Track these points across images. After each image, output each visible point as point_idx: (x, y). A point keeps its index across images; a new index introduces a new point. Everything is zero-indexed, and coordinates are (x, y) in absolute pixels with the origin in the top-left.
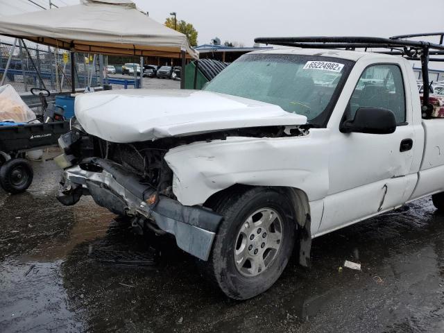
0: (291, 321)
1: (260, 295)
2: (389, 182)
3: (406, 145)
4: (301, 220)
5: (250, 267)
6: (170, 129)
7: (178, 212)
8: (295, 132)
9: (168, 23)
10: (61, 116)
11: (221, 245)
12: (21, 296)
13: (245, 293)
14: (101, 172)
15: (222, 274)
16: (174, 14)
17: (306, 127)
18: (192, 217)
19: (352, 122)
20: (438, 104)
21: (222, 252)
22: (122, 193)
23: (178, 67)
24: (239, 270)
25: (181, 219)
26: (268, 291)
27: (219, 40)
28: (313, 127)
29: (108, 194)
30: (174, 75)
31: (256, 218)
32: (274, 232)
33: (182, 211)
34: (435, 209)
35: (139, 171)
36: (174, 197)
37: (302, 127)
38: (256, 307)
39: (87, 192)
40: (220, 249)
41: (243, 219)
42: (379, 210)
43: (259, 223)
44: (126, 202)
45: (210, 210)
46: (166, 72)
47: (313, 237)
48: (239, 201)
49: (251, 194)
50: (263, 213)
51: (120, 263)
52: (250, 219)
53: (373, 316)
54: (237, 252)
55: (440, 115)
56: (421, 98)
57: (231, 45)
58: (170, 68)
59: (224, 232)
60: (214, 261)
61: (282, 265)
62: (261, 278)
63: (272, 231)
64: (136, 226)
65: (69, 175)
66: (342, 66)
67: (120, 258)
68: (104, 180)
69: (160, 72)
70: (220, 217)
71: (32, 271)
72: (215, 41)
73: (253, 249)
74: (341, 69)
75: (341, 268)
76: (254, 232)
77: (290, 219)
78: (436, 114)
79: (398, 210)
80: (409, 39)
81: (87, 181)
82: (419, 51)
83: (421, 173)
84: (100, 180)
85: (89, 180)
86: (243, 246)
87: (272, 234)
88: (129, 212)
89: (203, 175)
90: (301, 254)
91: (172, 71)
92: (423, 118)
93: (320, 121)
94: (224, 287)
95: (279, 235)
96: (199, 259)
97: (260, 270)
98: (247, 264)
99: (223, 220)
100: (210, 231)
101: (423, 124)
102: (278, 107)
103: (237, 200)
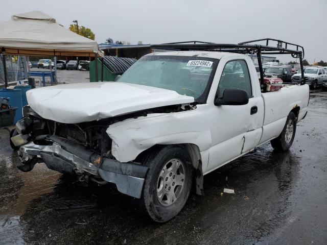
0: (197, 231)
1: (174, 218)
2: (246, 134)
3: (254, 110)
4: (196, 165)
5: (166, 199)
6: (111, 112)
7: (118, 167)
8: (188, 108)
9: (72, 28)
10: (7, 105)
11: (149, 187)
12: (4, 241)
13: (165, 217)
14: (52, 145)
15: (150, 206)
16: (76, 21)
17: (194, 104)
18: (128, 170)
19: (222, 98)
20: (270, 83)
21: (149, 191)
22: (71, 159)
23: (83, 61)
24: (160, 202)
25: (120, 172)
26: (179, 214)
27: (111, 40)
28: (198, 104)
29: (58, 160)
30: (80, 67)
31: (168, 166)
32: (179, 174)
33: (120, 166)
34: (273, 149)
35: (81, 142)
36: (113, 158)
37: (191, 104)
38: (173, 226)
39: (41, 160)
40: (148, 189)
41: (161, 168)
42: (241, 153)
43: (170, 169)
44: (75, 165)
45: (139, 163)
46: (73, 65)
47: (203, 175)
48: (158, 156)
49: (165, 150)
50: (172, 162)
51: (73, 209)
52: (165, 167)
53: (247, 221)
54: (159, 190)
55: (271, 89)
56: (260, 80)
57: (120, 43)
58: (76, 62)
59: (150, 178)
60: (145, 198)
61: (186, 196)
62: (173, 206)
63: (178, 173)
64: (83, 181)
65: (26, 149)
66: (211, 63)
67: (72, 205)
68: (54, 150)
69: (69, 65)
70: (147, 168)
71: (7, 223)
72: (109, 41)
73: (168, 187)
74: (211, 65)
75: (222, 194)
76: (168, 175)
77: (189, 164)
78: (269, 89)
79: (252, 152)
80: (249, 44)
81: (41, 152)
82: (255, 51)
83: (264, 127)
84: (51, 151)
85: (42, 152)
86: (161, 186)
87: (179, 175)
88: (78, 172)
89: (134, 141)
90: (197, 187)
91: (78, 64)
92: (262, 92)
93: (202, 100)
94: (152, 215)
95: (182, 176)
96: (134, 198)
97: (173, 201)
98: (165, 198)
99: (149, 169)
100: (141, 178)
101: (262, 96)
102: (175, 92)
103: (157, 155)
